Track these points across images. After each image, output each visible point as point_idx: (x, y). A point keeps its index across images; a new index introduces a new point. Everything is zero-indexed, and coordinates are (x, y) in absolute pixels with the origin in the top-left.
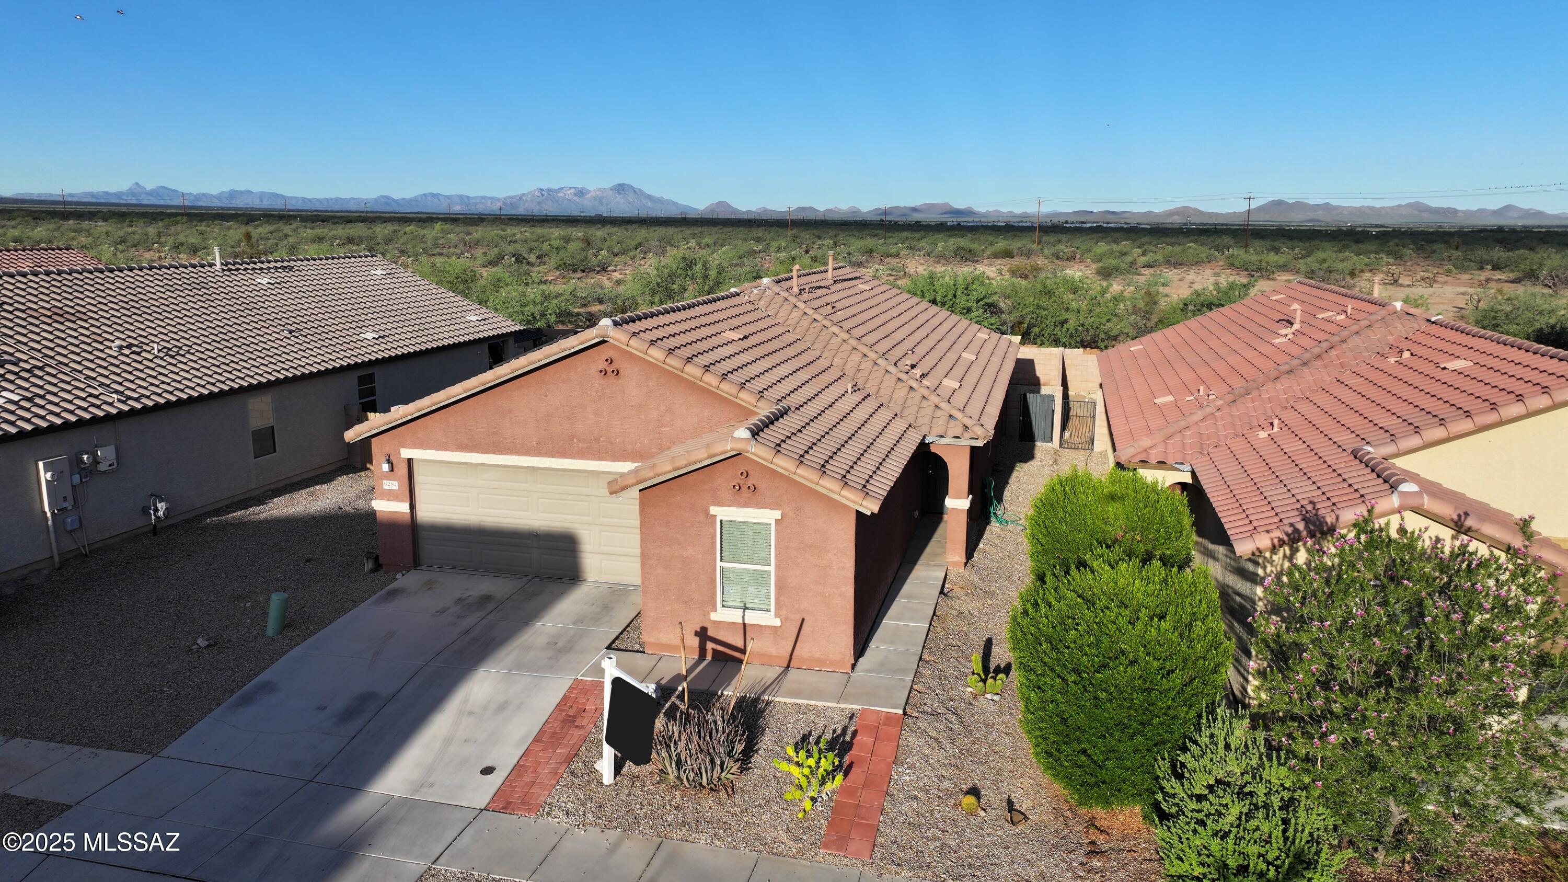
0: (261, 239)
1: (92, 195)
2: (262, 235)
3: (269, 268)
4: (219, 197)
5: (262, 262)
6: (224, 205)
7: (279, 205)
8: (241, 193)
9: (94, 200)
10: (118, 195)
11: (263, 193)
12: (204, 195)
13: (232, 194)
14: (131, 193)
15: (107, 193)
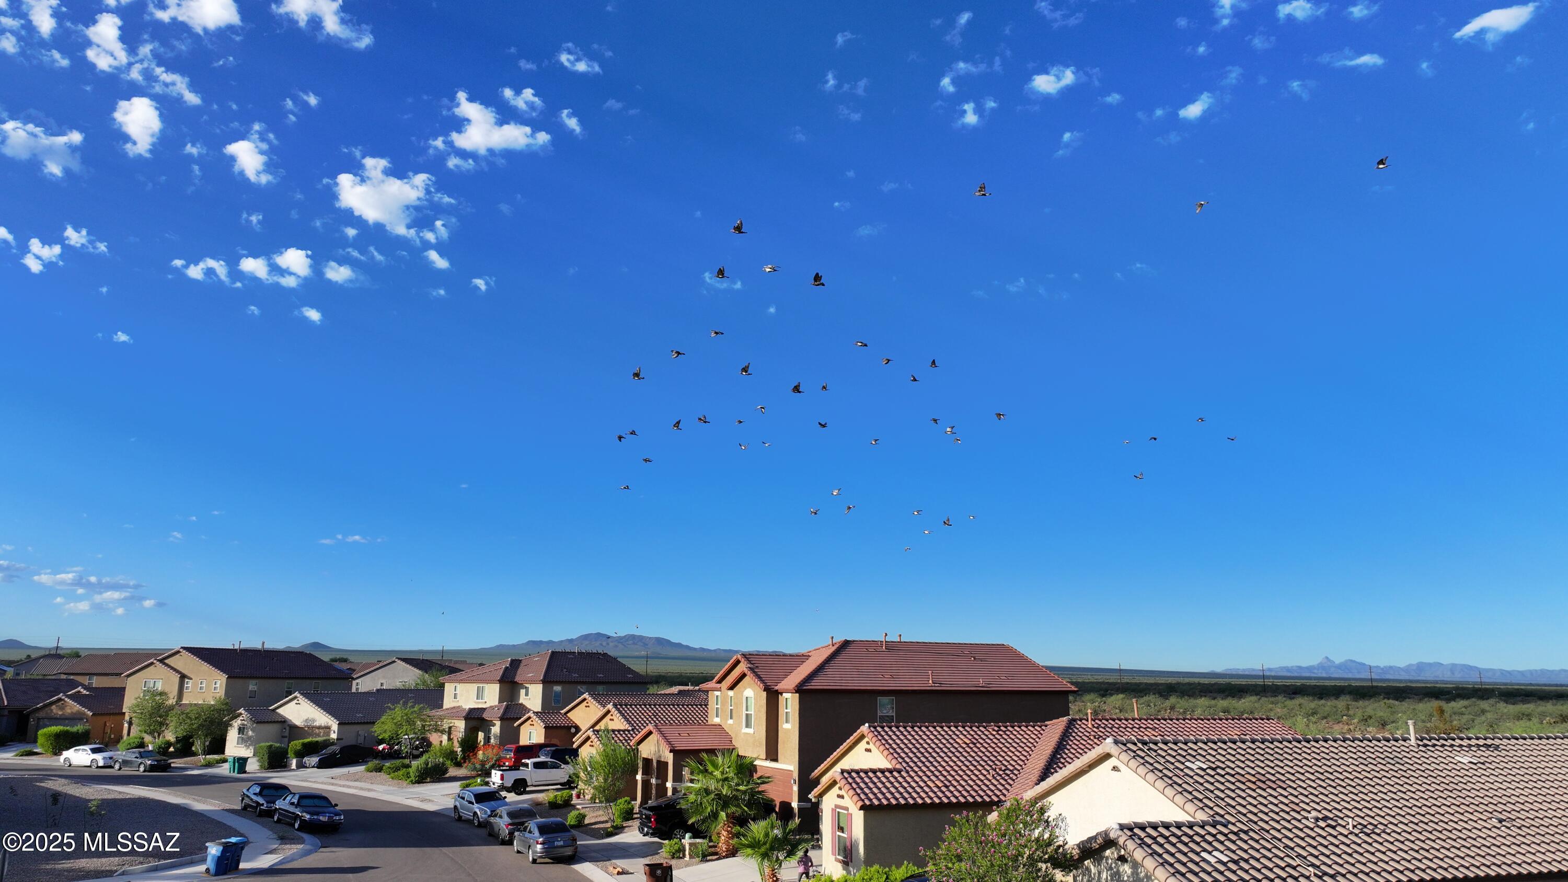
0: (1455, 714)
1: (1288, 669)
2: (1455, 710)
3: (1470, 746)
4: (1407, 669)
5: (1462, 739)
6: (1411, 678)
7: (1472, 679)
8: (1430, 665)
9: (1289, 674)
10: (1309, 669)
11: (1454, 665)
12: (1391, 667)
13: (1421, 667)
14: (1321, 666)
15: (1300, 667)
